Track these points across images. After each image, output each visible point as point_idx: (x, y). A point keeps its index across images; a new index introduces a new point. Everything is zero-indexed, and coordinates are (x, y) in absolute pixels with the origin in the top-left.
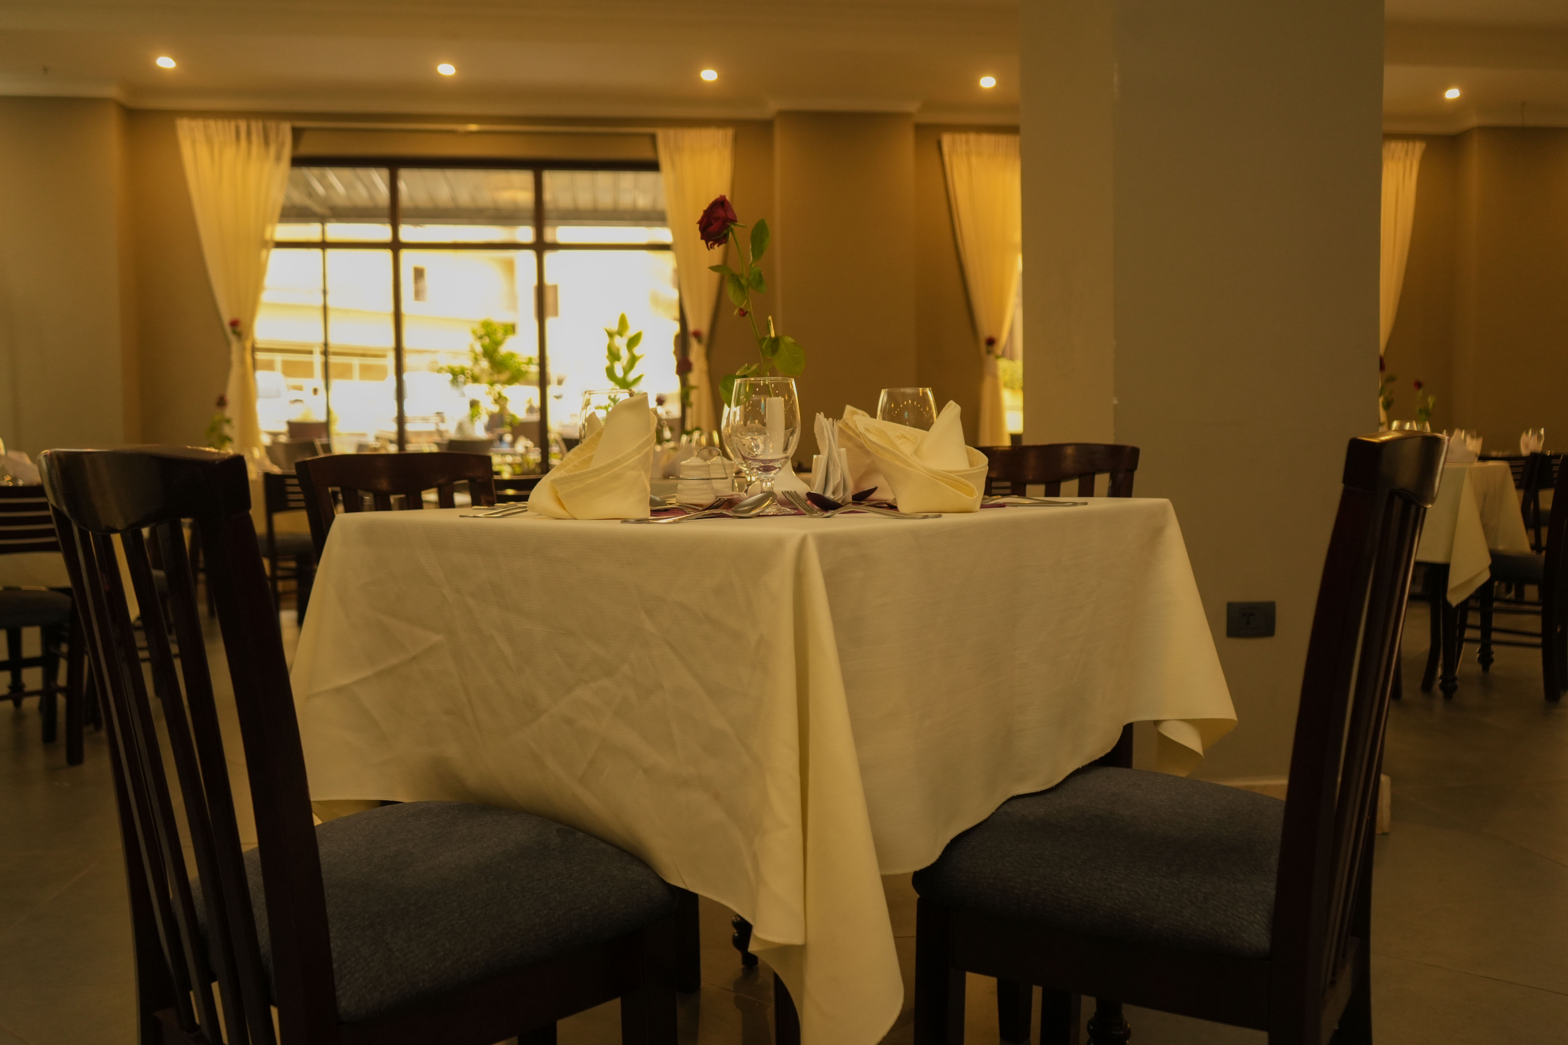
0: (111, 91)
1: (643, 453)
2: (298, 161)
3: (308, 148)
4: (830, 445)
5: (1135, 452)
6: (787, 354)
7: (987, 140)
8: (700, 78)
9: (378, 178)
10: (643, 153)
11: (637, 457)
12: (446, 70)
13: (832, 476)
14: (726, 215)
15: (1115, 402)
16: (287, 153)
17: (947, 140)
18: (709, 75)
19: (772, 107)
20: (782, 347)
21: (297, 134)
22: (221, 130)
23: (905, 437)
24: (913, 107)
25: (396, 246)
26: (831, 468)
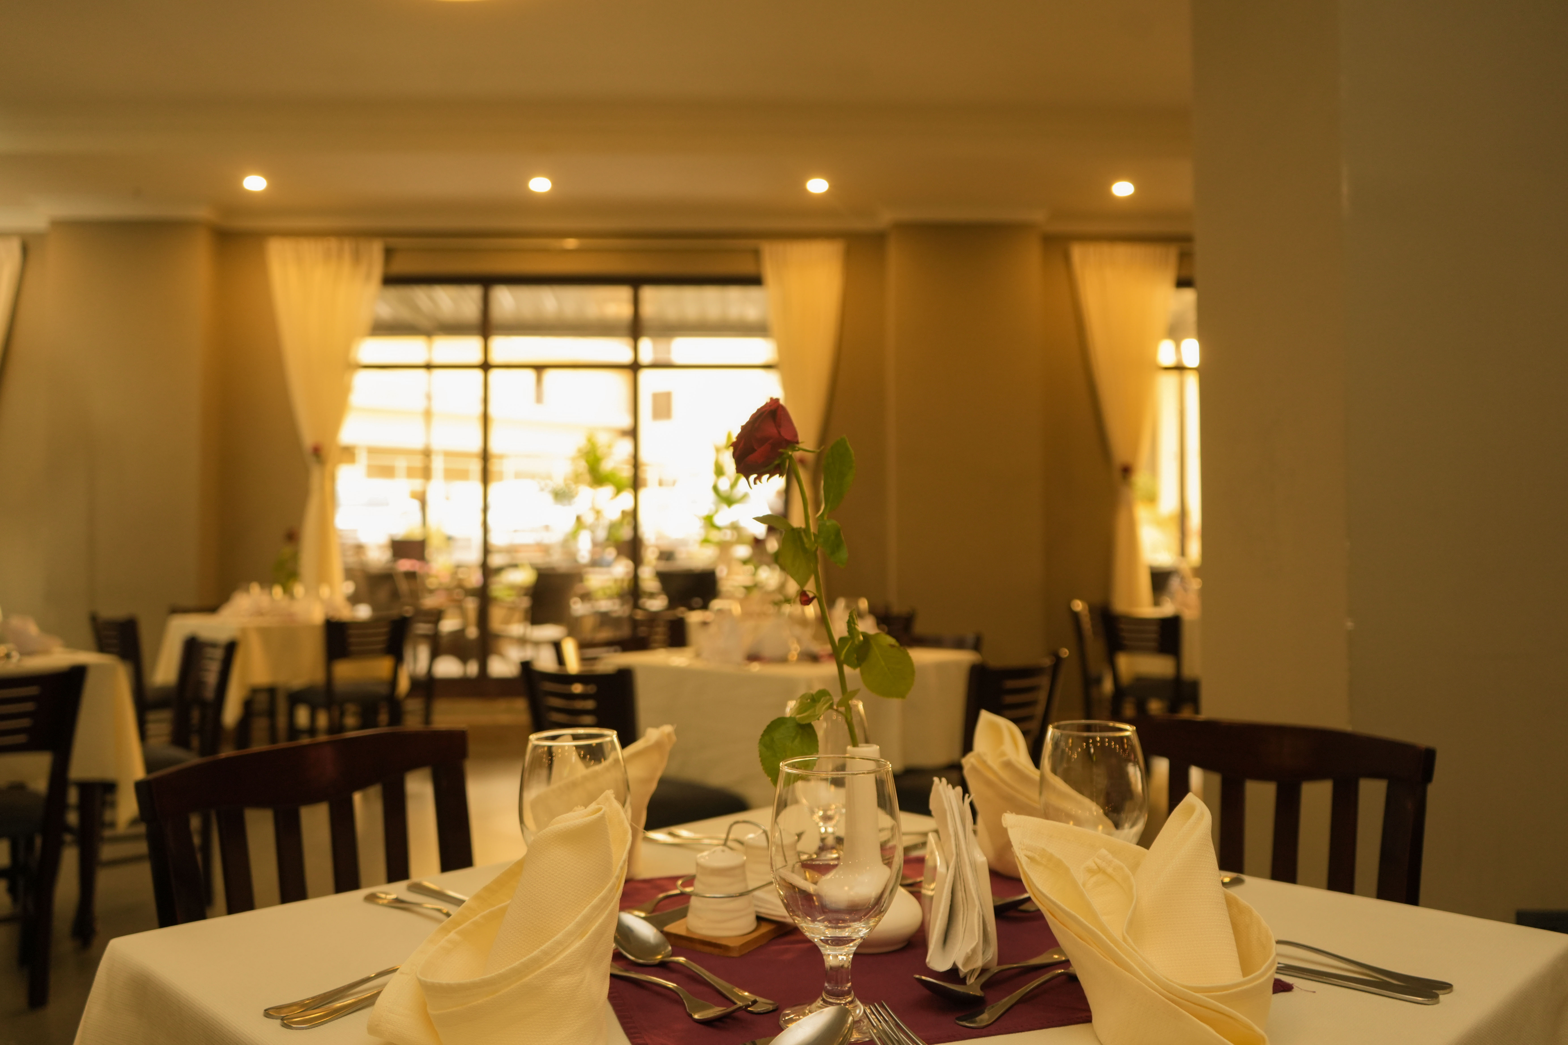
0: (202, 213)
1: (590, 932)
2: (390, 280)
3: (401, 266)
4: (958, 846)
5: (1429, 756)
6: (883, 663)
7: (1122, 251)
8: (805, 190)
9: (471, 296)
10: (745, 267)
11: (577, 945)
12: (540, 185)
13: (962, 913)
14: (779, 433)
15: (1349, 624)
16: (378, 272)
17: (1077, 252)
18: (817, 186)
19: (885, 218)
20: (875, 651)
21: (389, 253)
22: (311, 249)
23: (1104, 872)
24: (1038, 216)
25: (486, 366)
26: (960, 895)
